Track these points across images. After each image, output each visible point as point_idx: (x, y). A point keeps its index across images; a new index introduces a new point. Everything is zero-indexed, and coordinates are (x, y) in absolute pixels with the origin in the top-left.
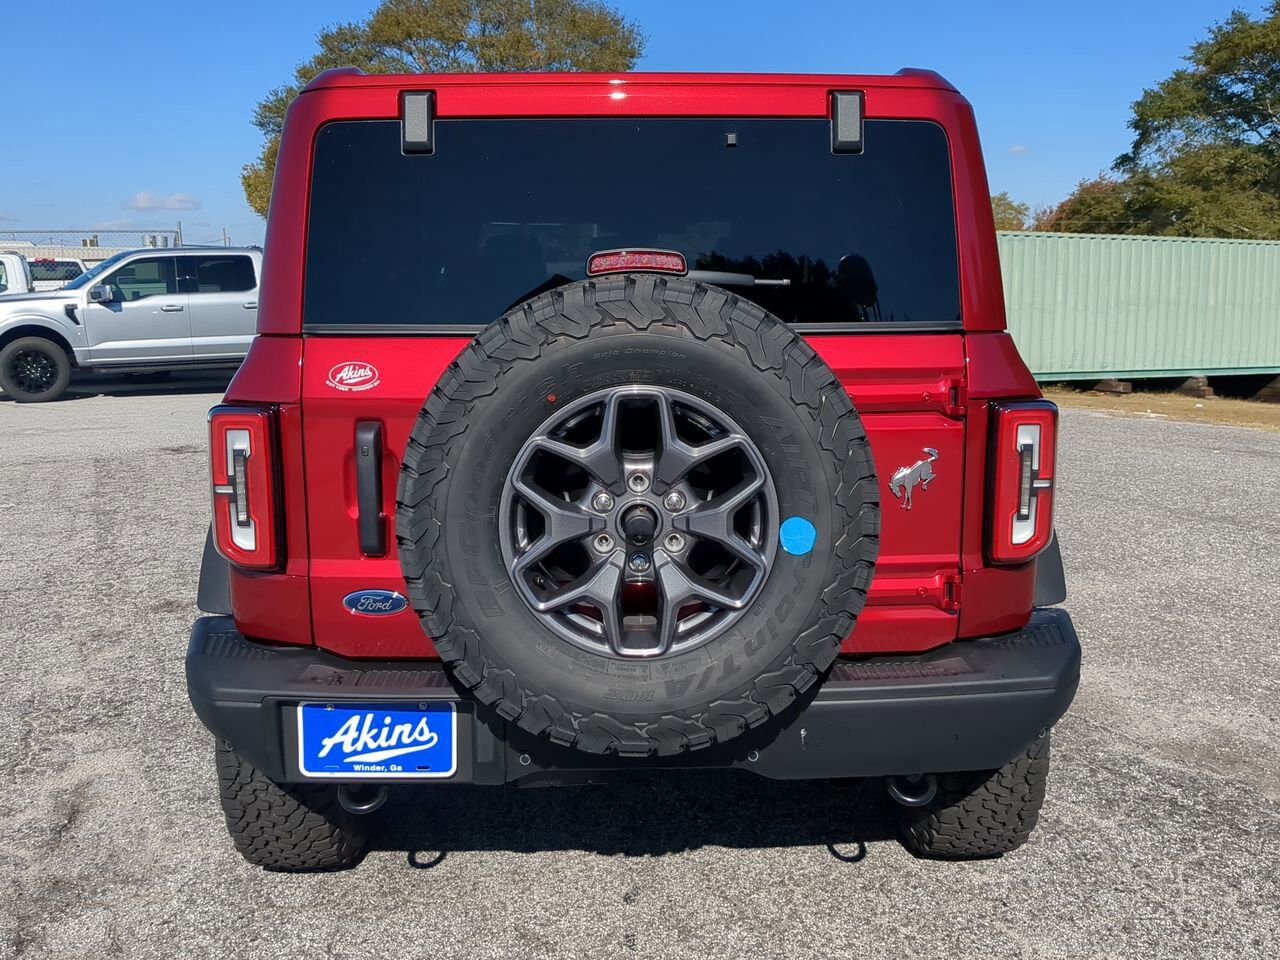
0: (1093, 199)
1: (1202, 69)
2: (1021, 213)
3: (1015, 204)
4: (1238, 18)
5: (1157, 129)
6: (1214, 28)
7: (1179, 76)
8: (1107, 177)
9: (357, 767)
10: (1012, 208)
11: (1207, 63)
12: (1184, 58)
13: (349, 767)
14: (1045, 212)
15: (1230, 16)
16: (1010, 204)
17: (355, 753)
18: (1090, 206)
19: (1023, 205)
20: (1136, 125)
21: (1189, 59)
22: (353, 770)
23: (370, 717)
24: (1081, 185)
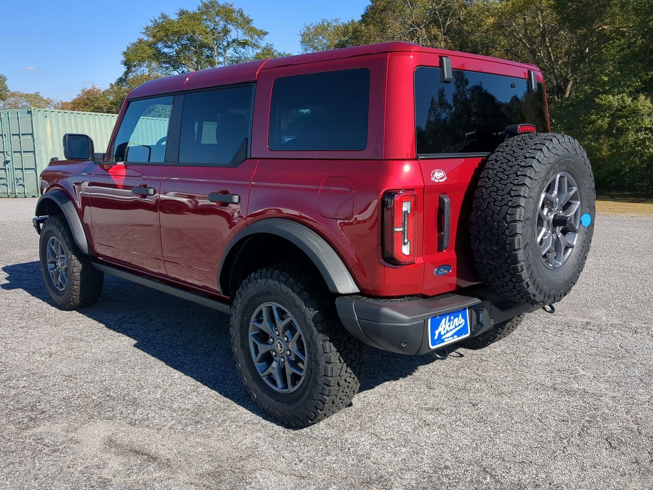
0: (94, 98)
1: (151, 39)
2: (49, 103)
3: (45, 98)
4: (164, 17)
5: (135, 66)
6: (153, 20)
7: (141, 41)
8: (96, 87)
9: (445, 340)
10: (43, 100)
11: (154, 37)
12: (141, 33)
13: (443, 341)
14: (58, 104)
15: (160, 15)
16: (41, 98)
17: (445, 334)
18: (92, 101)
19: (49, 99)
20: (125, 64)
21: (144, 33)
22: (444, 342)
23: (448, 317)
24: (83, 91)
